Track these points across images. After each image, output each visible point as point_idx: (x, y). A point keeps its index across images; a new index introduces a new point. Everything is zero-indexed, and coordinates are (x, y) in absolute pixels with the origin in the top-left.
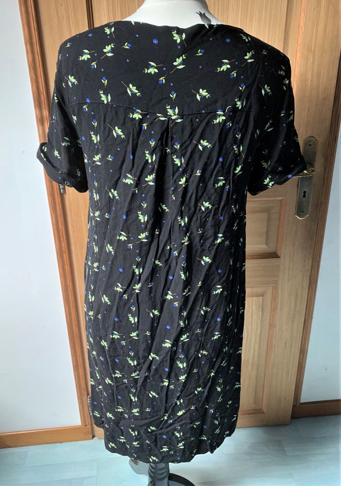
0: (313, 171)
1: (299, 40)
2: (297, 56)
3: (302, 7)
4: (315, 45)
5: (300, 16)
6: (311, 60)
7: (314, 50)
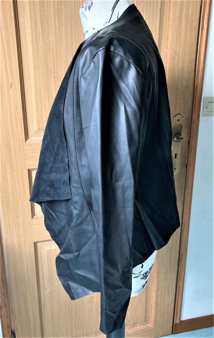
0: (182, 139)
1: (168, 46)
2: (168, 56)
3: (170, 23)
4: (179, 50)
5: (168, 29)
6: (177, 61)
7: (179, 53)
